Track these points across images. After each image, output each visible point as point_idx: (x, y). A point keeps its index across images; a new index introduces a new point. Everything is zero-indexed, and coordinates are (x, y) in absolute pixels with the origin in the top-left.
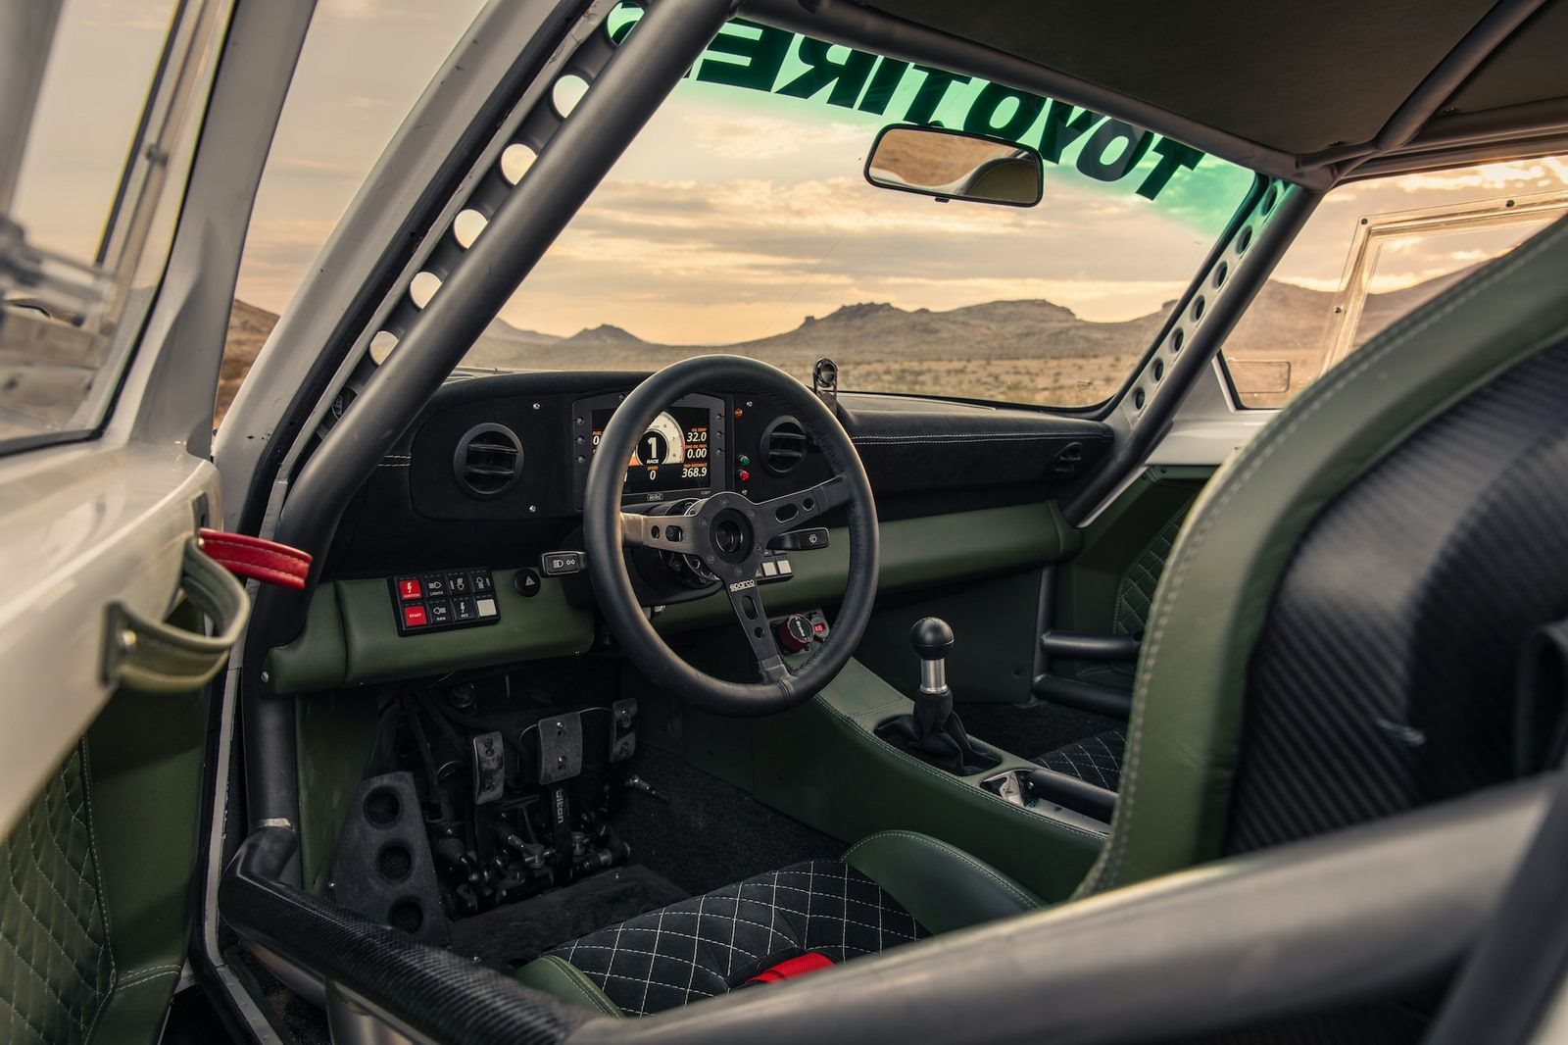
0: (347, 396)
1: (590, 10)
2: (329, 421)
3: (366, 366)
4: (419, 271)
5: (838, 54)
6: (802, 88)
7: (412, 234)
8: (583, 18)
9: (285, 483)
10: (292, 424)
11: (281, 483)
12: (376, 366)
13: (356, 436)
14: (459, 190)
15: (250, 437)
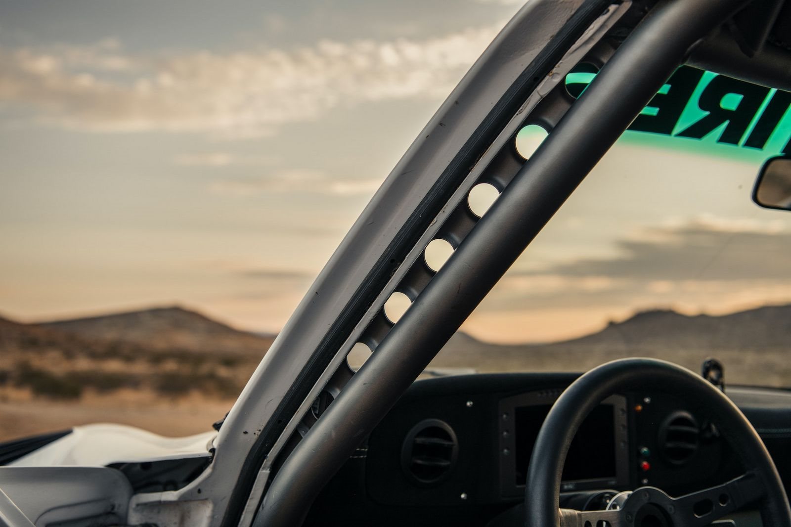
0: (325, 401)
1: (554, 70)
2: (308, 421)
3: (344, 374)
4: (394, 292)
5: (731, 101)
6: (697, 131)
7: (392, 261)
8: (547, 77)
9: (268, 471)
10: (280, 421)
11: (264, 473)
12: (352, 373)
13: (334, 434)
14: (433, 222)
15: (246, 433)
